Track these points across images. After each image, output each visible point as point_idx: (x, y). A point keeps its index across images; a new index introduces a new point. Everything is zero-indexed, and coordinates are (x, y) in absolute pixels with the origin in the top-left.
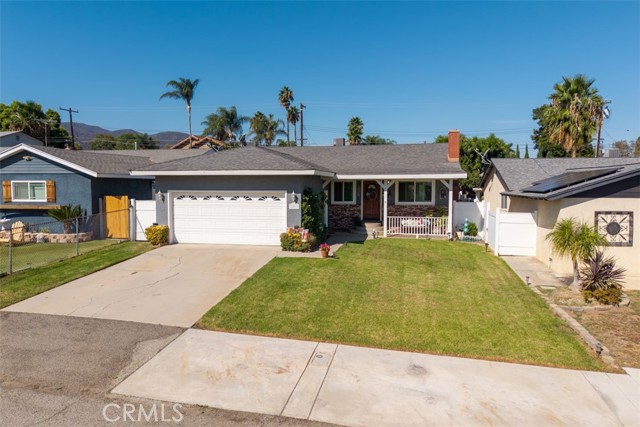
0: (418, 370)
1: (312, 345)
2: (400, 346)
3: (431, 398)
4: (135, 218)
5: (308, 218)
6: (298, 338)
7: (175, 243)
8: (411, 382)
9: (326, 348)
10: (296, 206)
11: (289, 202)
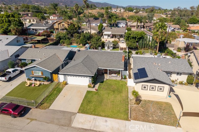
0: (106, 121)
1: (94, 116)
2: (105, 116)
3: (107, 126)
4: (59, 78)
5: (93, 81)
6: (92, 115)
7: (68, 84)
8: (105, 124)
9: (95, 117)
10: (91, 80)
11: (89, 79)
